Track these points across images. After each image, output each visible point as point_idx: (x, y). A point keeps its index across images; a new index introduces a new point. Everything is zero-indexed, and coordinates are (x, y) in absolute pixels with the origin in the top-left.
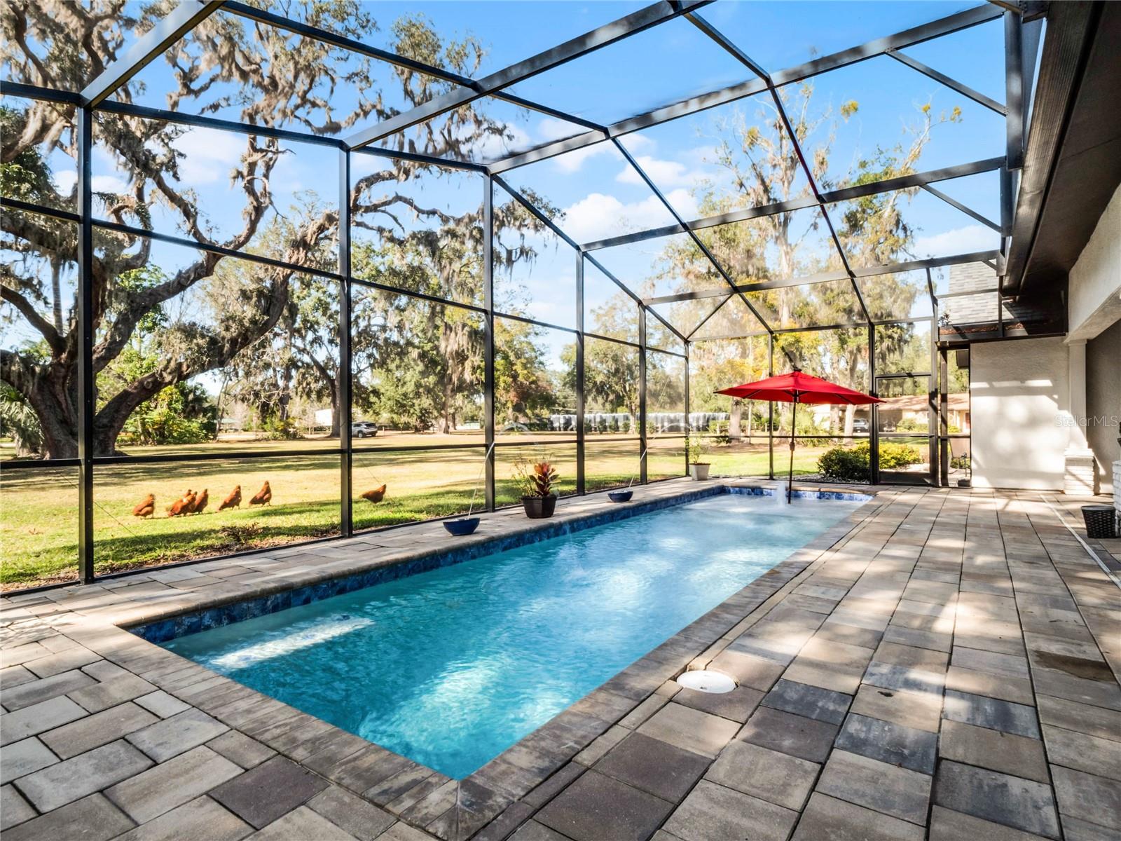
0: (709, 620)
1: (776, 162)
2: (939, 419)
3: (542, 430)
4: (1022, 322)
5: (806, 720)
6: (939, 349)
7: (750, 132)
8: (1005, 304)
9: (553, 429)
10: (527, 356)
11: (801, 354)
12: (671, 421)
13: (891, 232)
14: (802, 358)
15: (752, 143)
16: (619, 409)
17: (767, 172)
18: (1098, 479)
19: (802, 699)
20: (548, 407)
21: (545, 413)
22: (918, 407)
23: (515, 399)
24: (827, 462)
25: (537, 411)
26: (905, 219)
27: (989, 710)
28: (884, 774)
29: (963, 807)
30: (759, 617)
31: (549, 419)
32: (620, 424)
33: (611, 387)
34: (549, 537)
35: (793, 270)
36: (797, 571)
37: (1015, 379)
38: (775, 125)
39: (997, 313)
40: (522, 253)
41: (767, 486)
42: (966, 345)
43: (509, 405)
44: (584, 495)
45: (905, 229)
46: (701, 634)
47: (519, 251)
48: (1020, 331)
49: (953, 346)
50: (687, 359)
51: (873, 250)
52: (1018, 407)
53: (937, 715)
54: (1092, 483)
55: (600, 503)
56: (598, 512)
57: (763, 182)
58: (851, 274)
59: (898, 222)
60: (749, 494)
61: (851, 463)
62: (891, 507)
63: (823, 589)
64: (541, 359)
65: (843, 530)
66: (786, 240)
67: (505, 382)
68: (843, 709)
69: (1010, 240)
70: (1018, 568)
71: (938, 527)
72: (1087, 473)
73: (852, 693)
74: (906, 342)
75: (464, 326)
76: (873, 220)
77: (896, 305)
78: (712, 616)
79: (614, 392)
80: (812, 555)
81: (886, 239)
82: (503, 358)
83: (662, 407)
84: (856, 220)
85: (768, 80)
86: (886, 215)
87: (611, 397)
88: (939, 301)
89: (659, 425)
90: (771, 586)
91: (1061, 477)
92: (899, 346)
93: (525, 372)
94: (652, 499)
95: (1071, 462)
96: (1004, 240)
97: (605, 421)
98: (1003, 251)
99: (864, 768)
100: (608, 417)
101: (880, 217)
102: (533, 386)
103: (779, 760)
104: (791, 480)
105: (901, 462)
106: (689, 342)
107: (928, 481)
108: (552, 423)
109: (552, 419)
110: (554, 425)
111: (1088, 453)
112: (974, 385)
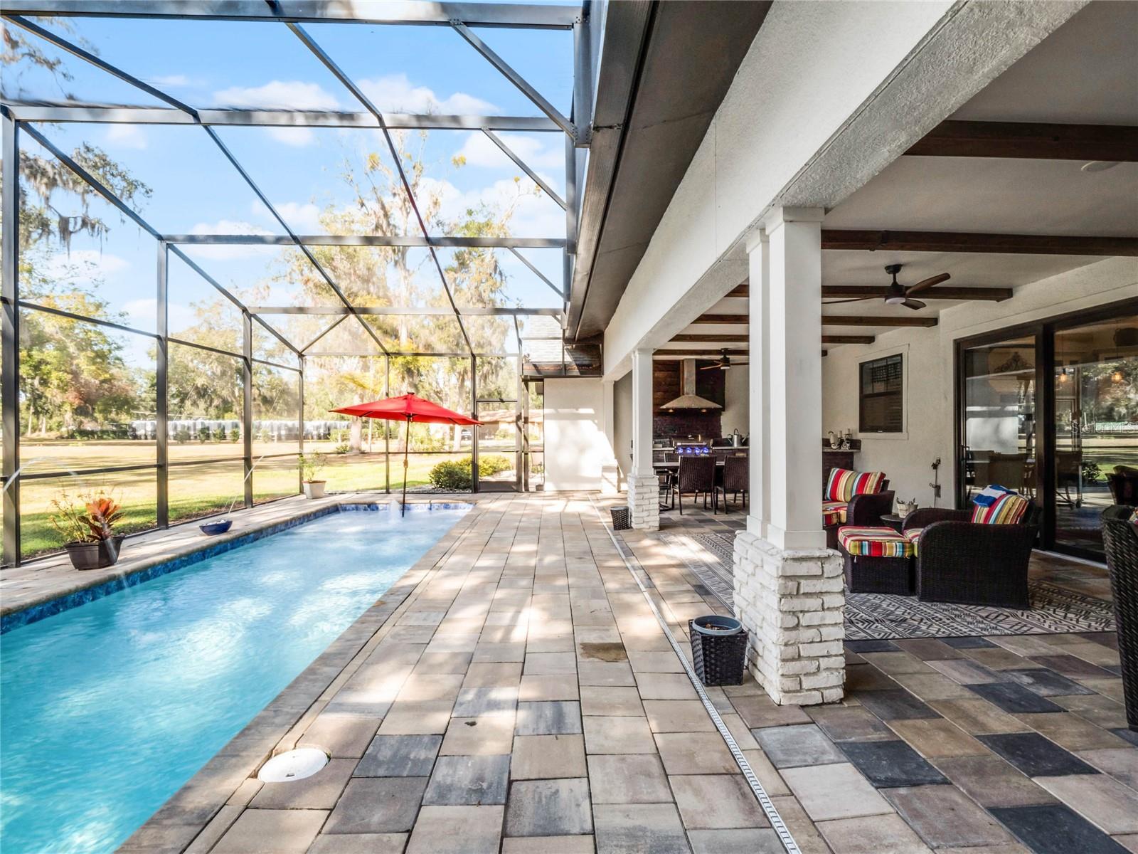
0: (306, 679)
1: (396, 191)
2: (523, 438)
3: (119, 438)
5: (398, 781)
6: (523, 380)
7: (372, 157)
8: (567, 349)
9: (135, 437)
10: (96, 348)
11: (418, 370)
12: (289, 429)
13: (491, 275)
14: (419, 374)
15: (373, 167)
16: (226, 415)
17: (388, 200)
18: (620, 481)
19: (395, 755)
20: (128, 413)
21: (124, 419)
22: (510, 420)
23: (77, 401)
24: (437, 474)
25: (113, 415)
26: (501, 266)
27: (548, 715)
28: (465, 821)
29: (526, 830)
30: (360, 663)
31: (130, 426)
32: (228, 432)
33: (215, 391)
34: (108, 593)
35: (411, 294)
36: (402, 598)
37: (572, 407)
39: (561, 356)
40: (84, 223)
41: (381, 502)
42: (542, 380)
43: (67, 407)
44: (167, 528)
45: (501, 274)
46: (293, 702)
47: (79, 221)
49: (533, 379)
50: (301, 373)
51: (477, 287)
53: (510, 734)
54: (616, 484)
55: (188, 538)
56: (183, 551)
57: (383, 207)
58: (456, 311)
59: (496, 267)
60: (365, 510)
61: (457, 475)
62: (487, 515)
63: (424, 615)
64: (118, 353)
65: (446, 544)
66: (404, 265)
67: (59, 379)
68: (433, 755)
69: (569, 304)
70: (573, 565)
71: (521, 532)
72: (613, 477)
73: (442, 732)
74: (501, 368)
76: (477, 262)
77: (495, 336)
78: (311, 671)
79: (220, 396)
80: (419, 576)
81: (487, 280)
82: (57, 349)
83: (280, 414)
84: (464, 259)
85: (380, 119)
86: (487, 260)
87: (216, 402)
88: (523, 342)
89: (276, 434)
90: (376, 622)
92: (496, 371)
93: (93, 368)
94: (257, 527)
95: (606, 469)
96: (565, 304)
97: (208, 429)
98: (565, 311)
99: (448, 819)
100: (213, 424)
101: (483, 261)
102: (106, 386)
103: (366, 845)
104: (404, 493)
105: (495, 471)
106: (304, 356)
107: (515, 488)
108: (134, 430)
109: (134, 426)
110: (138, 433)
111: (615, 463)
112: (546, 411)
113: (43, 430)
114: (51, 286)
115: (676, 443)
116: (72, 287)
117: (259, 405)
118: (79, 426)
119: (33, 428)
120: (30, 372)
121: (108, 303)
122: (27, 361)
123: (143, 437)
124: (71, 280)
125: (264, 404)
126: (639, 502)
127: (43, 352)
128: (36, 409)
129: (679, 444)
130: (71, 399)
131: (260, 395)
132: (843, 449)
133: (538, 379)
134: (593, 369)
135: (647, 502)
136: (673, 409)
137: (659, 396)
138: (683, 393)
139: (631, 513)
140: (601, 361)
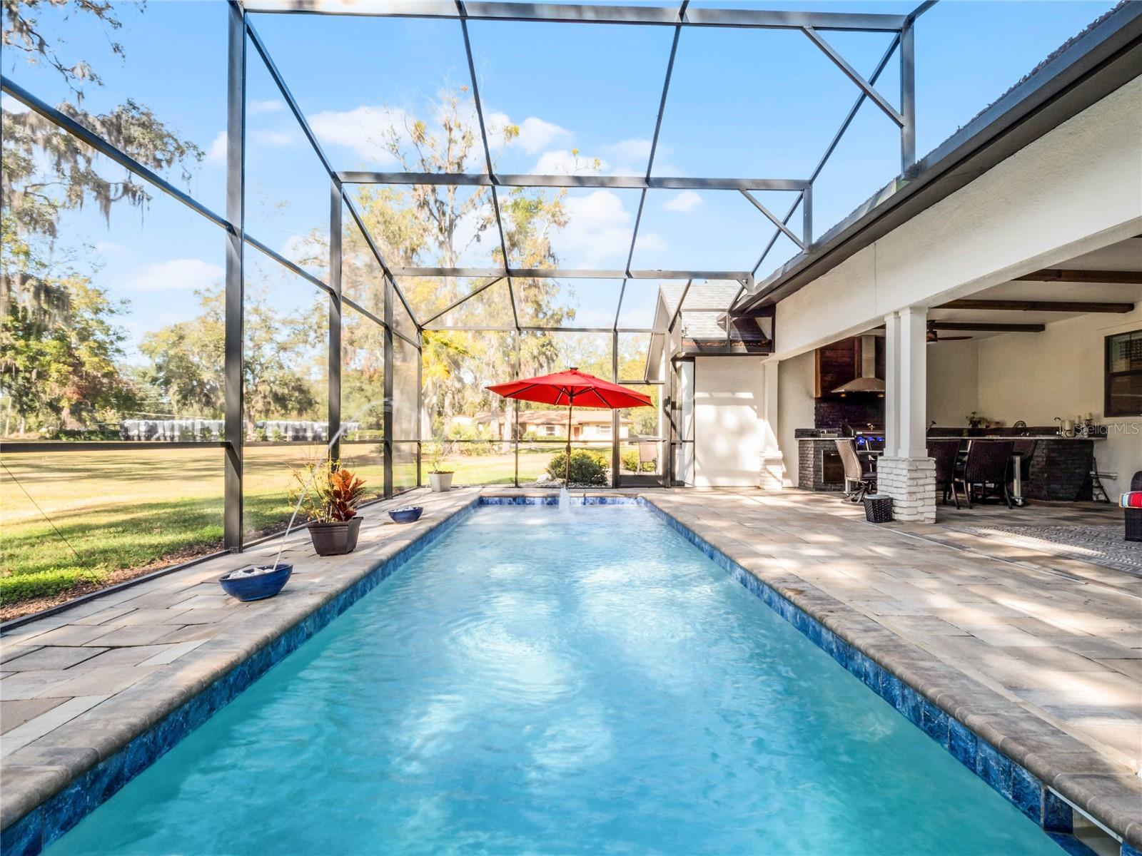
1: (441, 164)
3: (109, 439)
4: (744, 341)
7: (417, 125)
10: (97, 338)
12: (297, 431)
21: (114, 418)
22: (539, 421)
23: (76, 397)
31: (121, 426)
37: (728, 391)
38: (445, 125)
40: (126, 191)
43: (64, 404)
47: (121, 187)
48: (741, 348)
50: (420, 350)
52: (731, 417)
54: (781, 479)
64: (120, 345)
66: (451, 246)
67: (58, 371)
72: (779, 471)
75: (25, 278)
82: (56, 339)
91: (759, 475)
93: (96, 359)
95: (769, 462)
101: (536, 242)
102: (107, 380)
106: (423, 330)
107: (661, 483)
108: (126, 430)
109: (126, 425)
110: (131, 433)
111: (780, 455)
112: (698, 395)
113: (22, 431)
114: (47, 270)
115: (855, 432)
116: (70, 272)
117: (269, 403)
118: (61, 427)
119: (10, 428)
120: (28, 363)
121: (105, 291)
122: (25, 352)
123: (136, 438)
124: (69, 264)
125: (275, 402)
126: (913, 489)
127: (41, 342)
128: (22, 406)
129: (858, 433)
130: (69, 394)
131: (271, 391)
132: (1079, 436)
133: (690, 358)
134: (762, 346)
135: (921, 489)
136: (847, 393)
137: (829, 378)
138: (860, 375)
139: (895, 503)
140: (769, 337)
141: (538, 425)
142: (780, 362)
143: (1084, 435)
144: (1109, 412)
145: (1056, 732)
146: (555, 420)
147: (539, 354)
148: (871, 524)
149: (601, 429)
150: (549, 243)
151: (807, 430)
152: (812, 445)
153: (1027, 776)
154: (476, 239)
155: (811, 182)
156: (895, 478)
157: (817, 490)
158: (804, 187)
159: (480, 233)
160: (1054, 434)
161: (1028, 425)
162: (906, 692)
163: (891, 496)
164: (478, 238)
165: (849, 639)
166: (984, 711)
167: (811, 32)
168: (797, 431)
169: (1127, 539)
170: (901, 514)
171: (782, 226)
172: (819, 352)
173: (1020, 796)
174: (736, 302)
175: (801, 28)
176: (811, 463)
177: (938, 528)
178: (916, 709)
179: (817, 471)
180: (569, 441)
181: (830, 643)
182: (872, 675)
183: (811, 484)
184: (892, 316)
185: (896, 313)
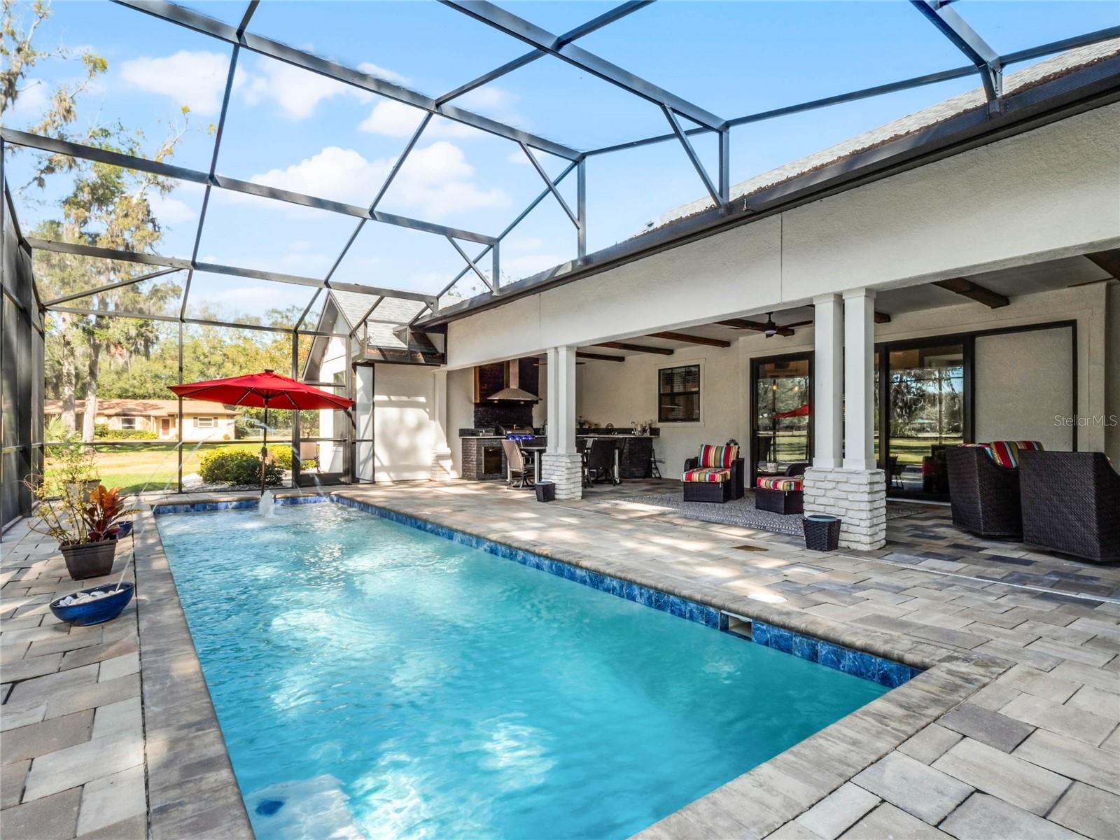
2: (352, 425)
4: (422, 353)
37: (404, 395)
42: (372, 365)
48: (421, 358)
54: (450, 471)
91: (432, 469)
95: (440, 457)
111: (448, 451)
112: (377, 398)
115: (506, 432)
126: (568, 476)
132: (645, 435)
133: (370, 364)
134: (437, 358)
135: (573, 476)
136: (499, 400)
137: (486, 387)
138: (508, 386)
139: (557, 486)
140: (440, 350)
141: (109, 416)
142: (448, 372)
143: (647, 435)
144: (661, 420)
145: (717, 590)
146: (134, 410)
147: (138, 335)
148: (542, 503)
149: (199, 422)
150: (148, 206)
151: (468, 430)
152: (475, 442)
153: (712, 610)
154: (36, 182)
155: (498, 240)
156: (556, 468)
157: (479, 479)
158: (493, 243)
159: (43, 176)
160: (630, 433)
161: (615, 427)
162: (643, 591)
163: (553, 482)
164: (41, 183)
165: (602, 571)
166: (686, 588)
167: (525, 146)
168: (461, 430)
169: (685, 501)
170: (561, 494)
171: (472, 264)
172: (478, 369)
173: (709, 621)
174: (417, 319)
175: (519, 142)
176: (474, 457)
177: (585, 502)
178: (649, 598)
179: (479, 464)
180: (265, 442)
181: (585, 576)
182: (618, 588)
183: (474, 474)
184: (553, 350)
185: (556, 348)
